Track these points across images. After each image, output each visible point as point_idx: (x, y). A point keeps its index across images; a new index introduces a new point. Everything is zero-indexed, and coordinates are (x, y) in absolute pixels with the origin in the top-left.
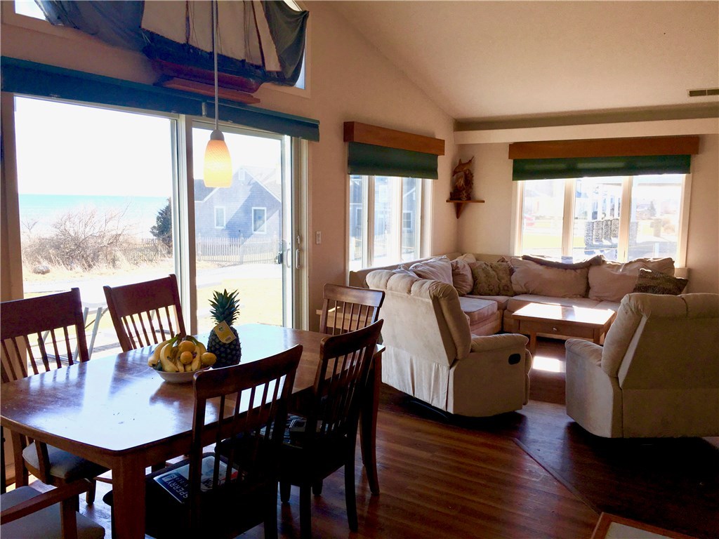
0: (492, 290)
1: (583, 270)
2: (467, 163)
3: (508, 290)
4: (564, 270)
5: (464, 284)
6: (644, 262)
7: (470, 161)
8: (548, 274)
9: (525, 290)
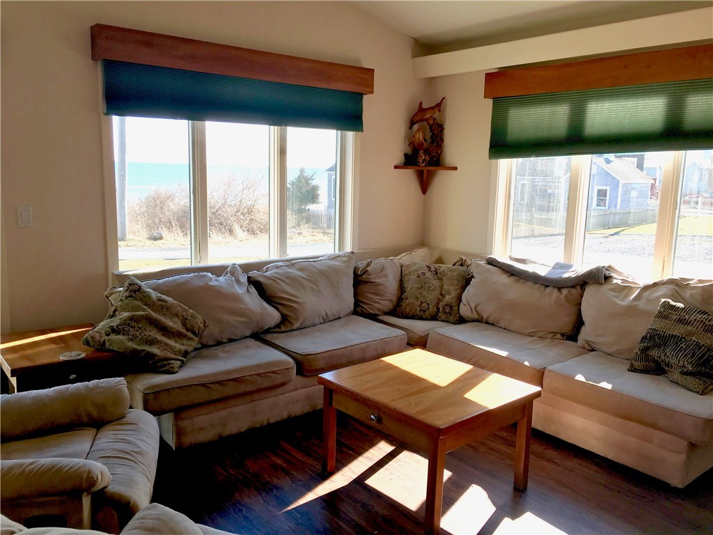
0: (424, 311)
1: (573, 291)
2: (432, 108)
3: (450, 313)
4: (543, 288)
5: (376, 298)
6: (678, 286)
7: (439, 105)
8: (516, 291)
9: (476, 316)
